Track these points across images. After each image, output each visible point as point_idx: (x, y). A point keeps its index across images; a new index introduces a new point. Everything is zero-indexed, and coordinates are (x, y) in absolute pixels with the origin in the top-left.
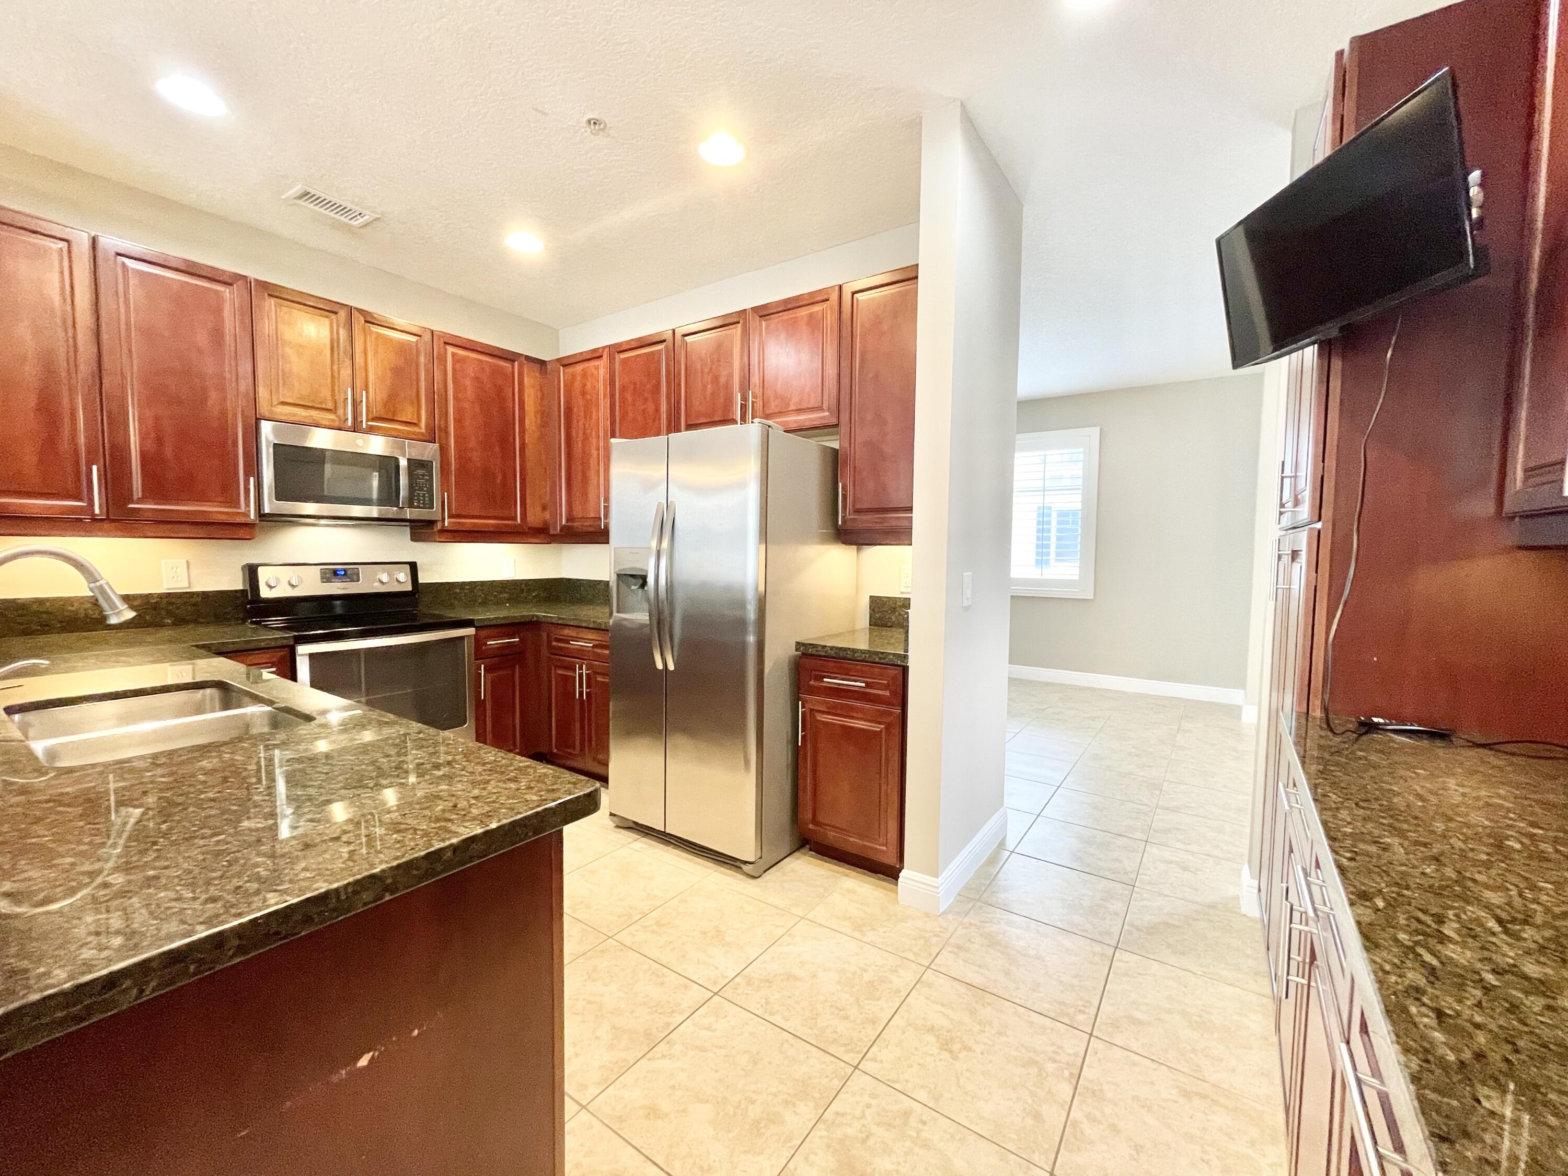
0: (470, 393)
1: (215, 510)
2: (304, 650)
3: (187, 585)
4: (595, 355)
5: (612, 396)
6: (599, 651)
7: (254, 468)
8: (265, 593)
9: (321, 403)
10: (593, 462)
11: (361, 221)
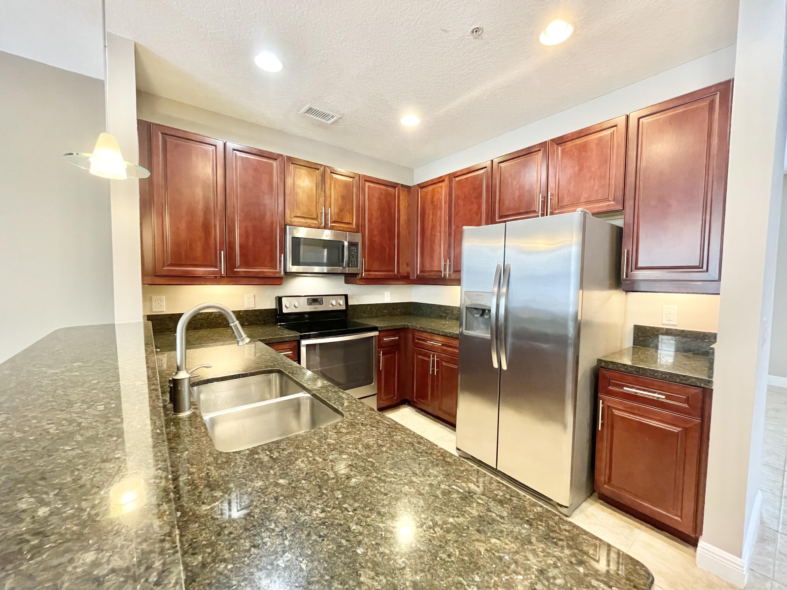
0: (375, 207)
1: (267, 270)
2: (304, 342)
3: (254, 306)
4: (440, 180)
5: (450, 202)
6: (444, 348)
7: (283, 250)
8: (285, 311)
9: (311, 215)
10: (437, 240)
11: (332, 120)
